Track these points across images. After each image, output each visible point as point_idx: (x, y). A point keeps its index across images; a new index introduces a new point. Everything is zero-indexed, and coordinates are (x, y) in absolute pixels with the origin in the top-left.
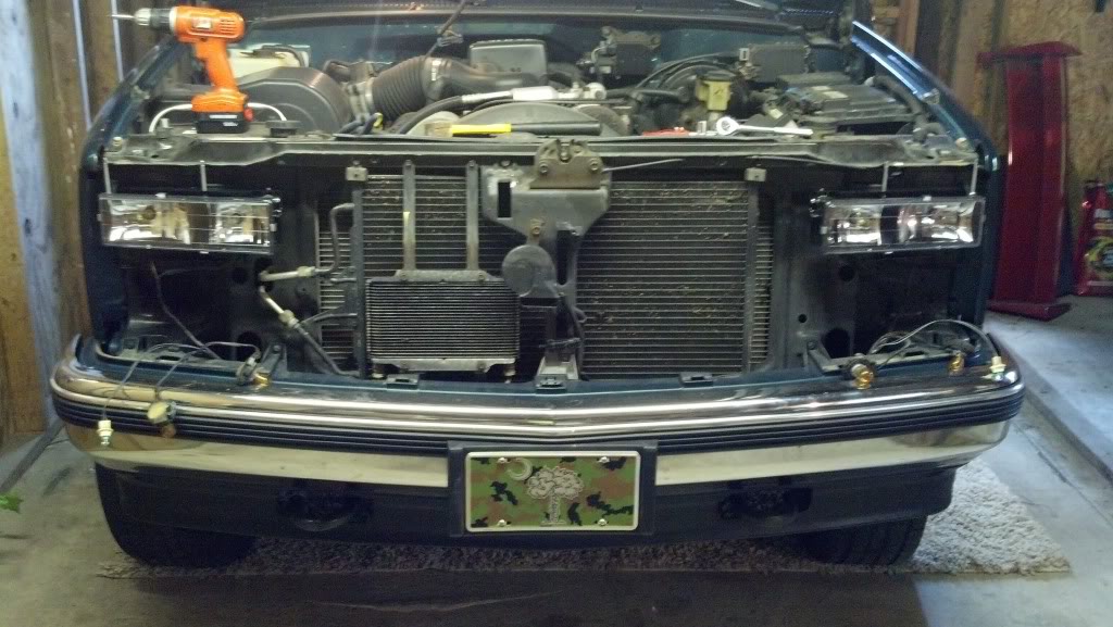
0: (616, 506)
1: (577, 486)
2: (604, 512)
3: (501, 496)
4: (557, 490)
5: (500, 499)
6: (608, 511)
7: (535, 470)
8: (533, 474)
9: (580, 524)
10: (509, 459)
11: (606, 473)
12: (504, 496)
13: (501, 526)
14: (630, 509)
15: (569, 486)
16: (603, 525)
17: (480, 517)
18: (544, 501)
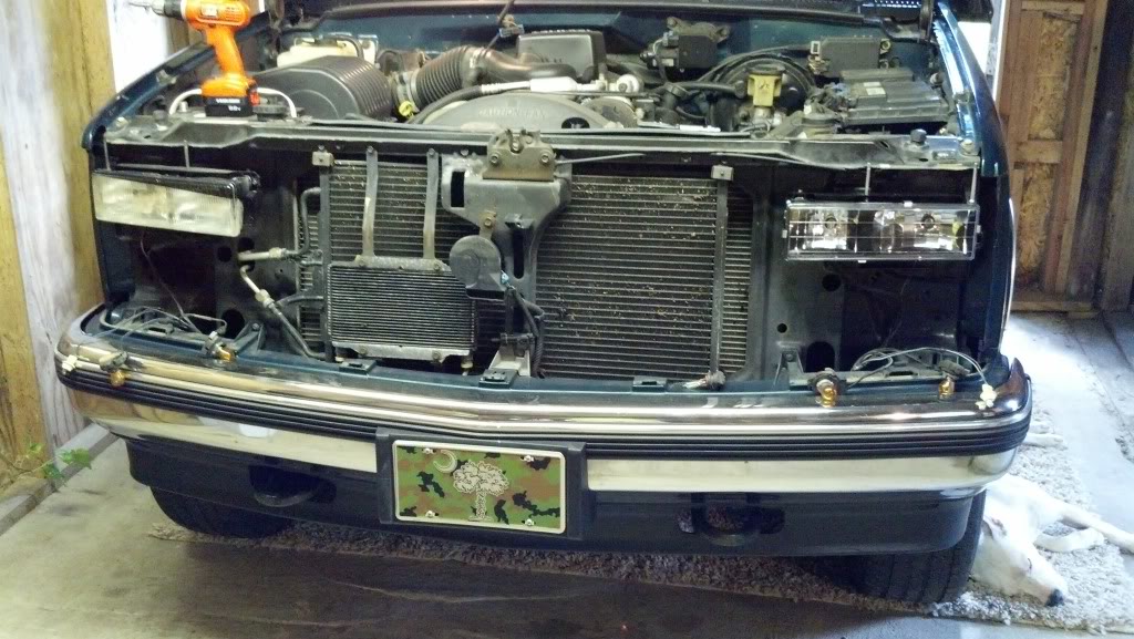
0: (542, 507)
1: (503, 483)
2: (531, 512)
3: (428, 486)
4: (482, 486)
5: (428, 491)
6: (536, 512)
7: (460, 464)
8: (458, 467)
9: (507, 522)
10: (435, 450)
11: (530, 472)
12: (430, 487)
13: (428, 517)
14: (557, 512)
15: (494, 483)
16: (530, 526)
17: (409, 506)
18: (471, 495)
